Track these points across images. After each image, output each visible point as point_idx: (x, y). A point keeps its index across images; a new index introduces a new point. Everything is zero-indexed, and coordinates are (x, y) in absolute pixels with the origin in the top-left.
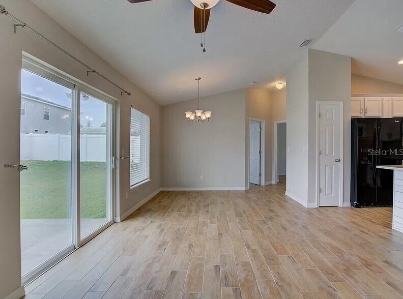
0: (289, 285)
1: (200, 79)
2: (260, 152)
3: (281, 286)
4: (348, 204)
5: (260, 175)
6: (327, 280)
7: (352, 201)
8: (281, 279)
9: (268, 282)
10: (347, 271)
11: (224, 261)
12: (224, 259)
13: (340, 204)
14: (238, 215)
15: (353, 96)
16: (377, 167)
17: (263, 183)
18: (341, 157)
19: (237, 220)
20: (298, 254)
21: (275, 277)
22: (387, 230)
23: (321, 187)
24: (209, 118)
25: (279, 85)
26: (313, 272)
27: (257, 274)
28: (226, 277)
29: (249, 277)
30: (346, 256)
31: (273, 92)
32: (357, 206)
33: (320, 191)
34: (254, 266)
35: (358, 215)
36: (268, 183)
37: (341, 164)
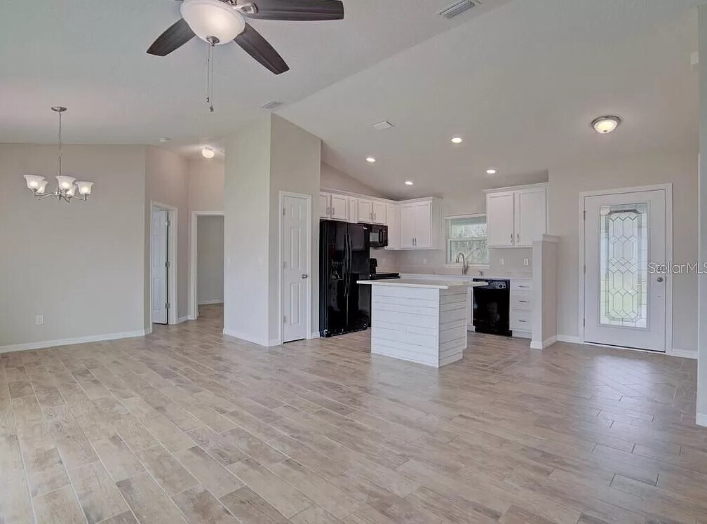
0: (306, 433)
1: (63, 109)
2: (167, 265)
3: (298, 437)
4: (317, 334)
5: (167, 307)
6: (341, 415)
7: (321, 330)
8: (295, 431)
9: (282, 440)
10: (353, 401)
11: (200, 439)
12: (198, 437)
13: (308, 337)
14: (167, 375)
15: (322, 190)
16: (358, 282)
17: (173, 320)
18: (308, 272)
19: (172, 382)
20: (294, 401)
21: (285, 431)
22: (366, 355)
23: (285, 314)
24: (86, 195)
25: (208, 153)
26: (322, 413)
27: (260, 436)
28: (220, 454)
29: (253, 443)
30: (344, 389)
31: (193, 161)
32: (328, 336)
33: (284, 320)
34: (248, 430)
35: (333, 345)
36: (183, 319)
37: (308, 280)
